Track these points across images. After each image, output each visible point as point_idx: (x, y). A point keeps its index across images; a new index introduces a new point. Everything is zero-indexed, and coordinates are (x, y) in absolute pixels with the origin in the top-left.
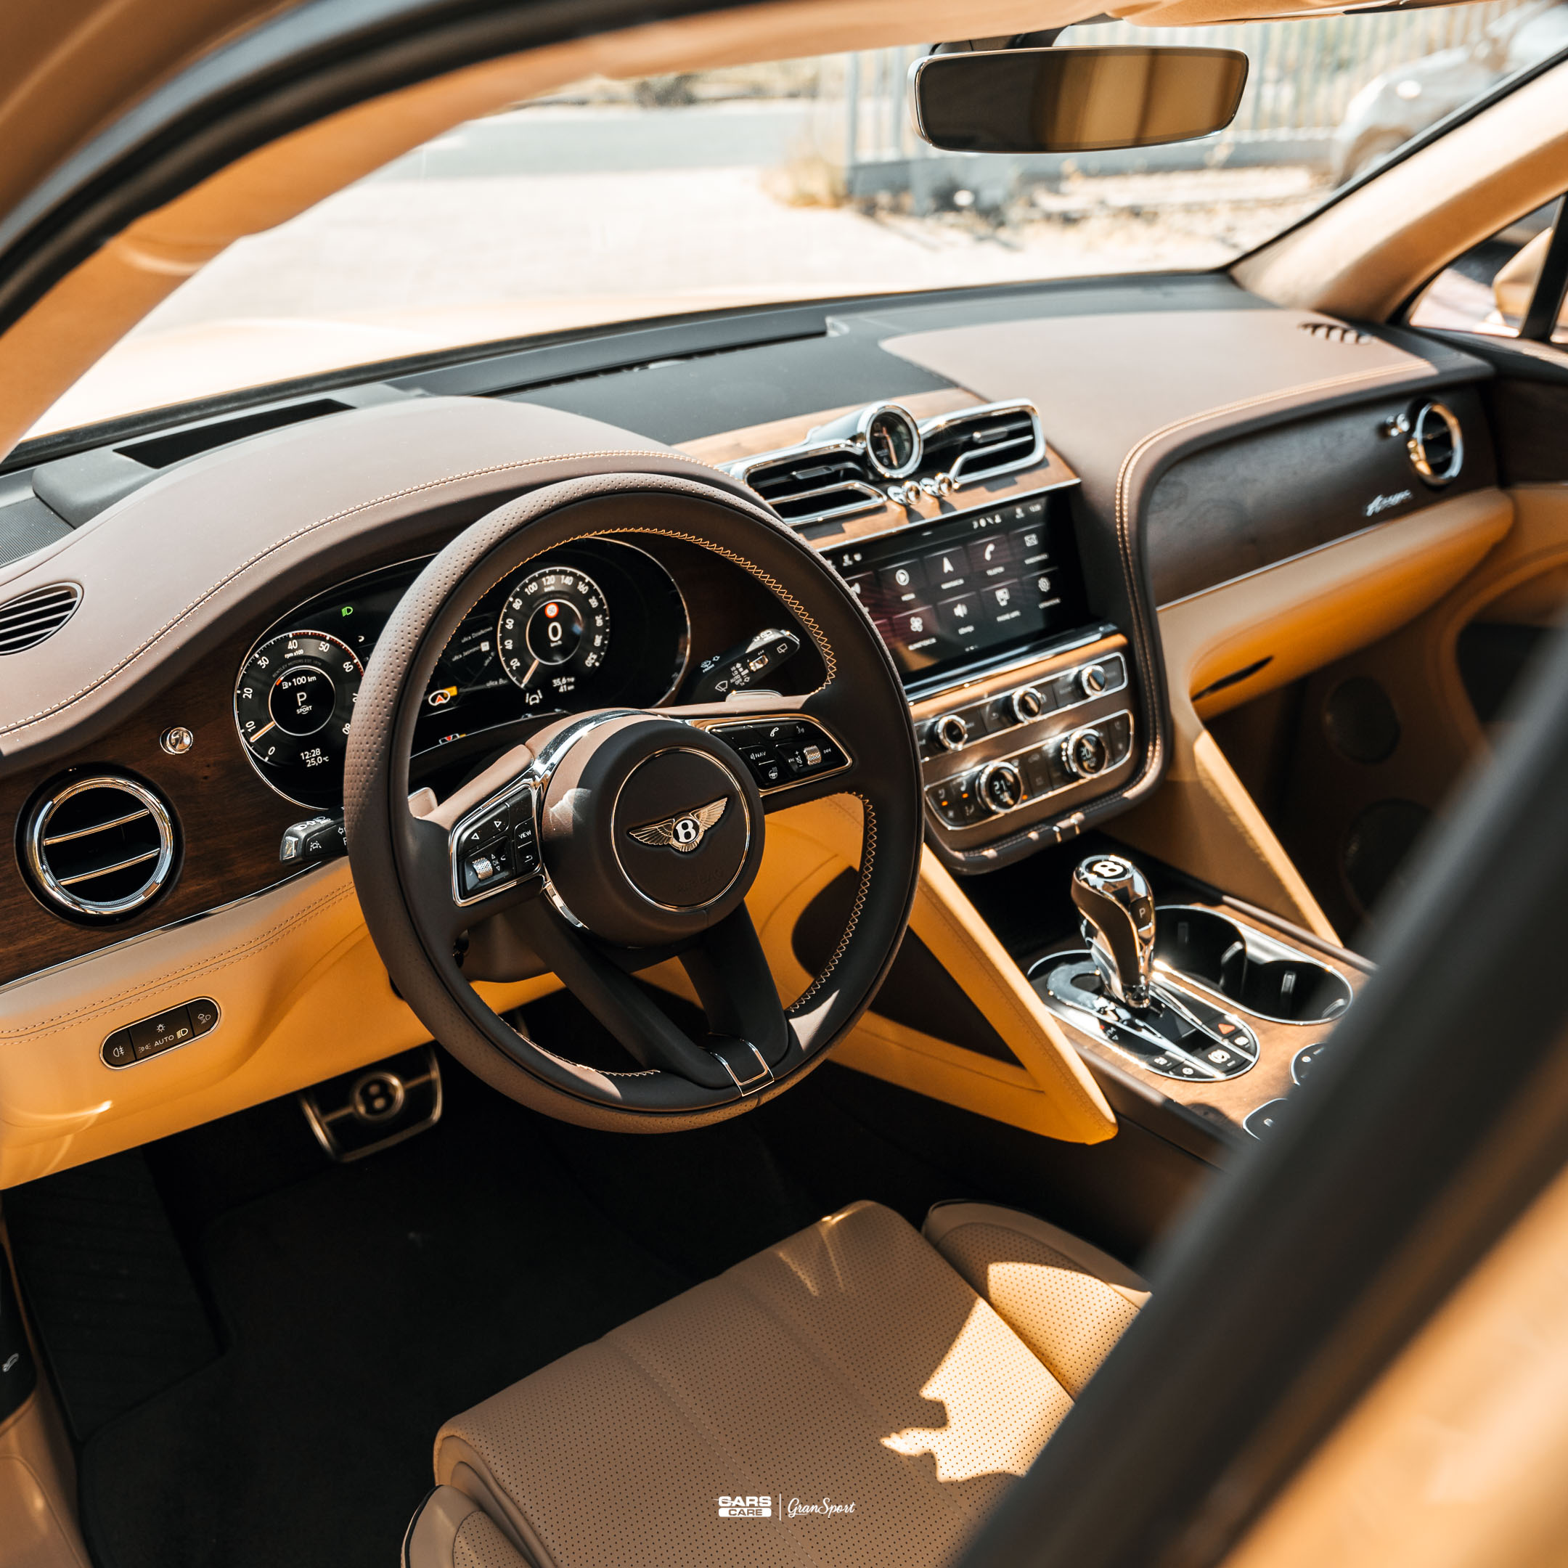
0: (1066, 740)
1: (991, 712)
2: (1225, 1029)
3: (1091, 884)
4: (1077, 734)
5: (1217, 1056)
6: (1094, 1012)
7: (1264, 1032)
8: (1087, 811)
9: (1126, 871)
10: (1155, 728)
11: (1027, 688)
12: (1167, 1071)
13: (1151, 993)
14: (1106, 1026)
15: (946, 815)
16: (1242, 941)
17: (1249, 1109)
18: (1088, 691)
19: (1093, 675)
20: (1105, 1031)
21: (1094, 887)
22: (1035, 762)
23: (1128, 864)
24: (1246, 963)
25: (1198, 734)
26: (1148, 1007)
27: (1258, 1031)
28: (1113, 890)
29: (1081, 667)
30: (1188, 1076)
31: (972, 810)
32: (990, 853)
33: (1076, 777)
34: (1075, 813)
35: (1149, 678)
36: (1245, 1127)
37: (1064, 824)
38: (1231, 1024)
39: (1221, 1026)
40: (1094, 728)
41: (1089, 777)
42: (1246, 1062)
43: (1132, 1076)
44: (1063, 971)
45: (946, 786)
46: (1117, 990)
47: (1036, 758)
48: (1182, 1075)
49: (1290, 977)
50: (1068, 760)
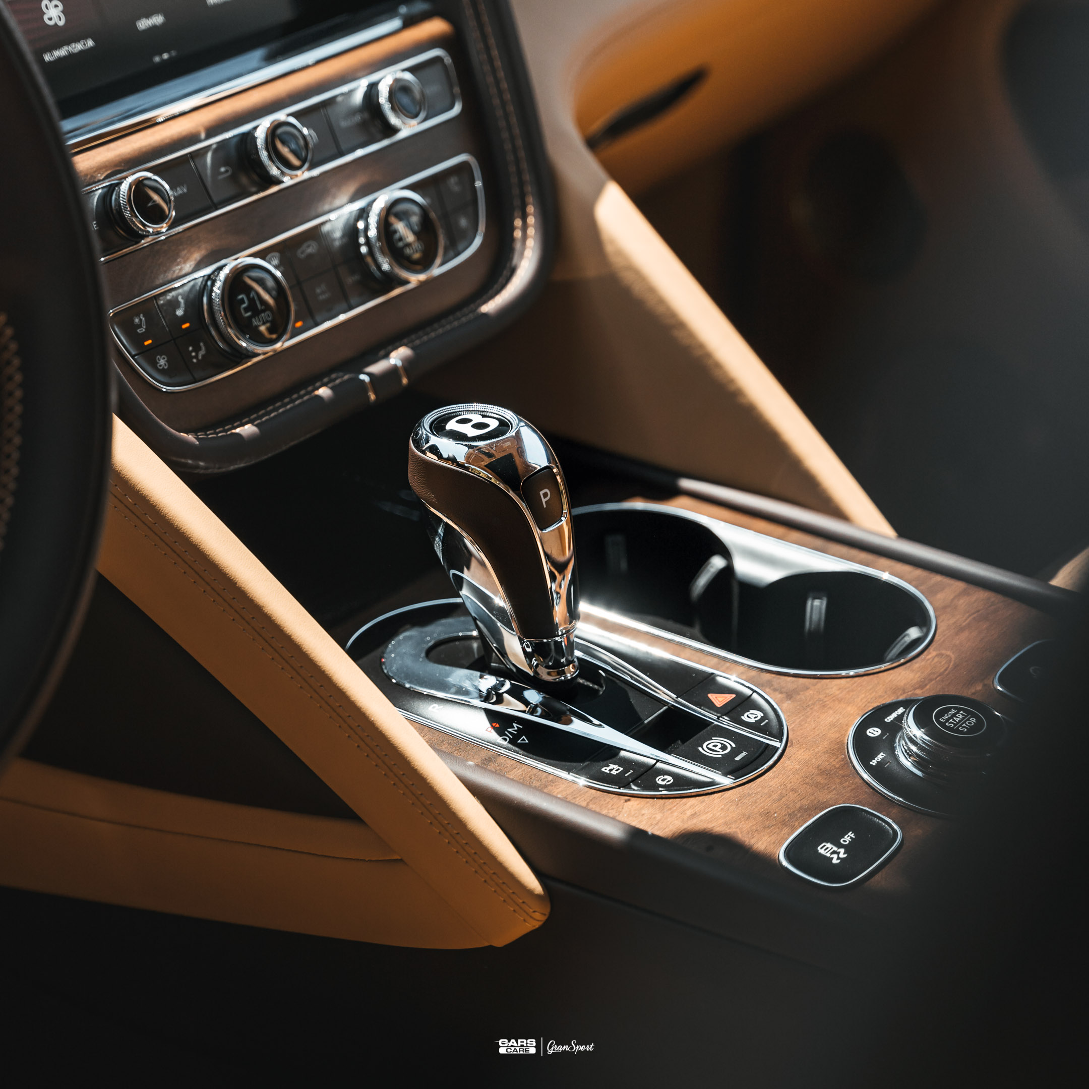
0: (363, 213)
1: (216, 165)
2: (719, 700)
3: (445, 456)
4: (382, 200)
5: (714, 747)
6: (477, 702)
7: (789, 696)
8: (418, 342)
9: (504, 425)
10: (521, 184)
11: (281, 116)
12: (627, 786)
13: (578, 653)
14: (500, 721)
15: (154, 364)
16: (724, 551)
17: (786, 830)
18: (394, 120)
19: (399, 90)
20: (501, 732)
21: (453, 460)
22: (310, 256)
23: (509, 415)
24: (736, 590)
25: (599, 190)
26: (573, 679)
27: (779, 696)
28: (487, 461)
29: (374, 78)
30: (666, 787)
31: (202, 353)
32: (247, 430)
33: (391, 281)
34: (396, 348)
35: (500, 92)
36: (785, 863)
37: (377, 368)
38: (729, 690)
39: (711, 696)
40: (412, 187)
41: (415, 279)
42: (769, 751)
43: (565, 801)
44: (410, 638)
45: (147, 308)
46: (515, 655)
47: (311, 248)
48: (656, 787)
49: (817, 603)
50: (371, 252)
